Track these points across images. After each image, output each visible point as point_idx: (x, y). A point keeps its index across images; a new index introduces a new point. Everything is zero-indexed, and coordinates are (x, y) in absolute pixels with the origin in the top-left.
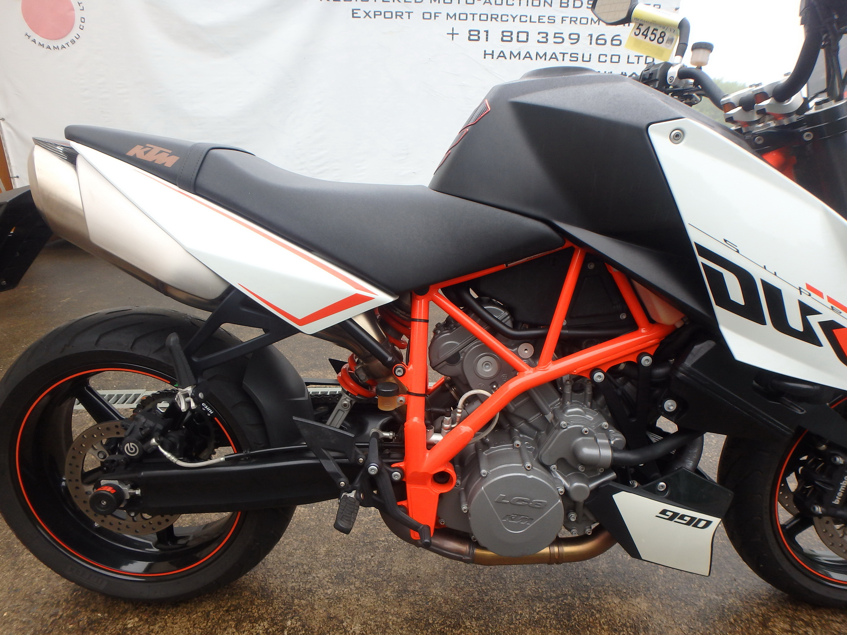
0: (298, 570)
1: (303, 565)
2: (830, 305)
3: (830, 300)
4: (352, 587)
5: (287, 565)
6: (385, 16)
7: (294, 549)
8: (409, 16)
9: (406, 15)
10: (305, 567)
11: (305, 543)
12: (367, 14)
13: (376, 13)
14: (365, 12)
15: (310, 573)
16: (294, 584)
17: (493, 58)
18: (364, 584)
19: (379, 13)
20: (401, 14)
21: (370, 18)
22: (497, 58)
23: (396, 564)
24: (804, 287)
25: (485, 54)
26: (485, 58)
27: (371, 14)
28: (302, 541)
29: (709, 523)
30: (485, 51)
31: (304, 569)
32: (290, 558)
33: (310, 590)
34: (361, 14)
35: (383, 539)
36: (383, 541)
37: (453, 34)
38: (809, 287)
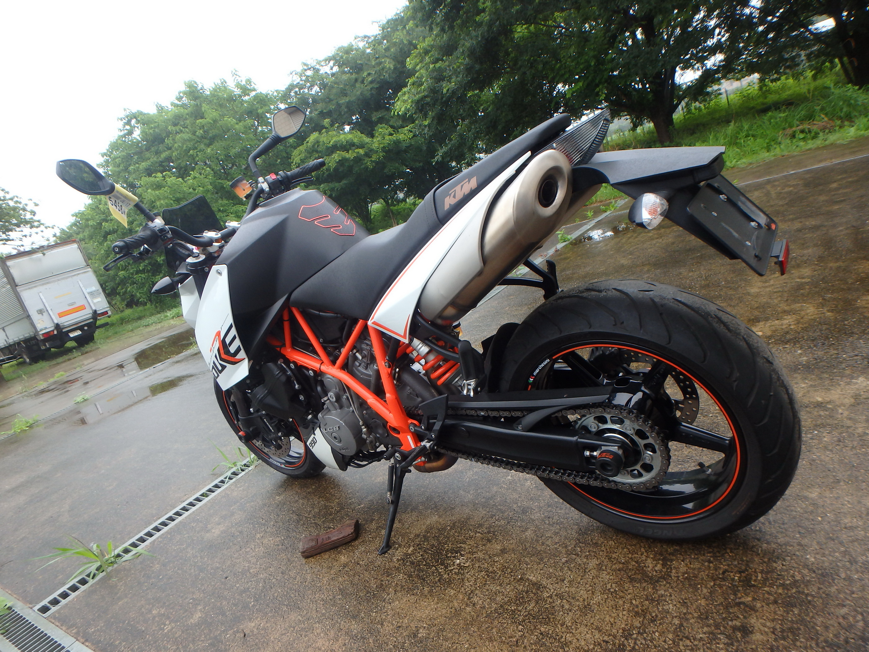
0: (554, 521)
1: (549, 524)
4: (519, 505)
5: (561, 526)
7: (552, 538)
10: (547, 522)
11: (541, 541)
15: (545, 517)
16: (560, 511)
18: (511, 505)
23: (481, 515)
28: (543, 544)
31: (549, 521)
32: (557, 531)
33: (549, 506)
35: (478, 535)
36: (479, 533)
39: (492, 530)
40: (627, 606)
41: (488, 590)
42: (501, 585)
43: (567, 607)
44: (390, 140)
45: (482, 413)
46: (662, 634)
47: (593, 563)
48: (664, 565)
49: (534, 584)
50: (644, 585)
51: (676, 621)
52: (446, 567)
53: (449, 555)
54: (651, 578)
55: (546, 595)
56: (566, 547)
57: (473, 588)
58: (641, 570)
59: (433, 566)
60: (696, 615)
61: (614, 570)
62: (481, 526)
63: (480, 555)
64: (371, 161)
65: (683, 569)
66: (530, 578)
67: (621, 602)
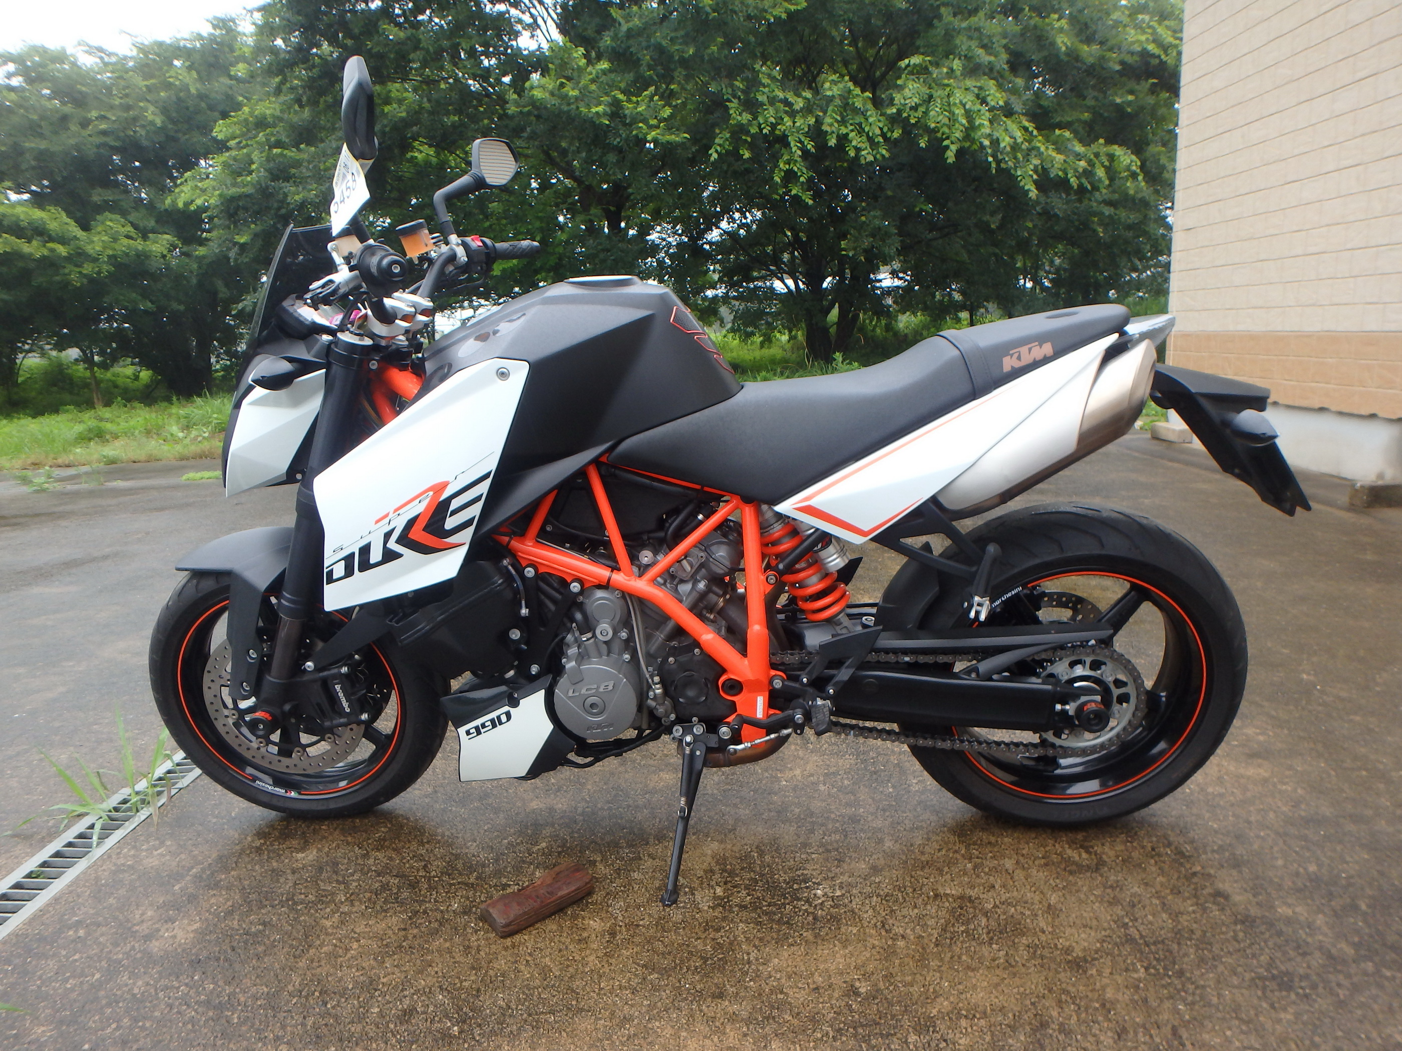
39: (830, 847)
40: (1092, 898)
41: (904, 917)
42: (915, 907)
43: (1028, 913)
44: (129, 247)
45: (907, 659)
46: (1154, 915)
47: (1009, 864)
48: (1087, 852)
49: (962, 897)
50: (1088, 874)
51: (1155, 901)
52: (807, 901)
53: (796, 886)
54: (1089, 867)
55: (990, 906)
56: (956, 852)
57: (880, 919)
58: (1069, 861)
59: (784, 904)
60: (1168, 891)
61: (1041, 866)
62: (805, 845)
63: (845, 878)
64: (80, 273)
65: (1112, 853)
66: (948, 892)
67: (1082, 896)
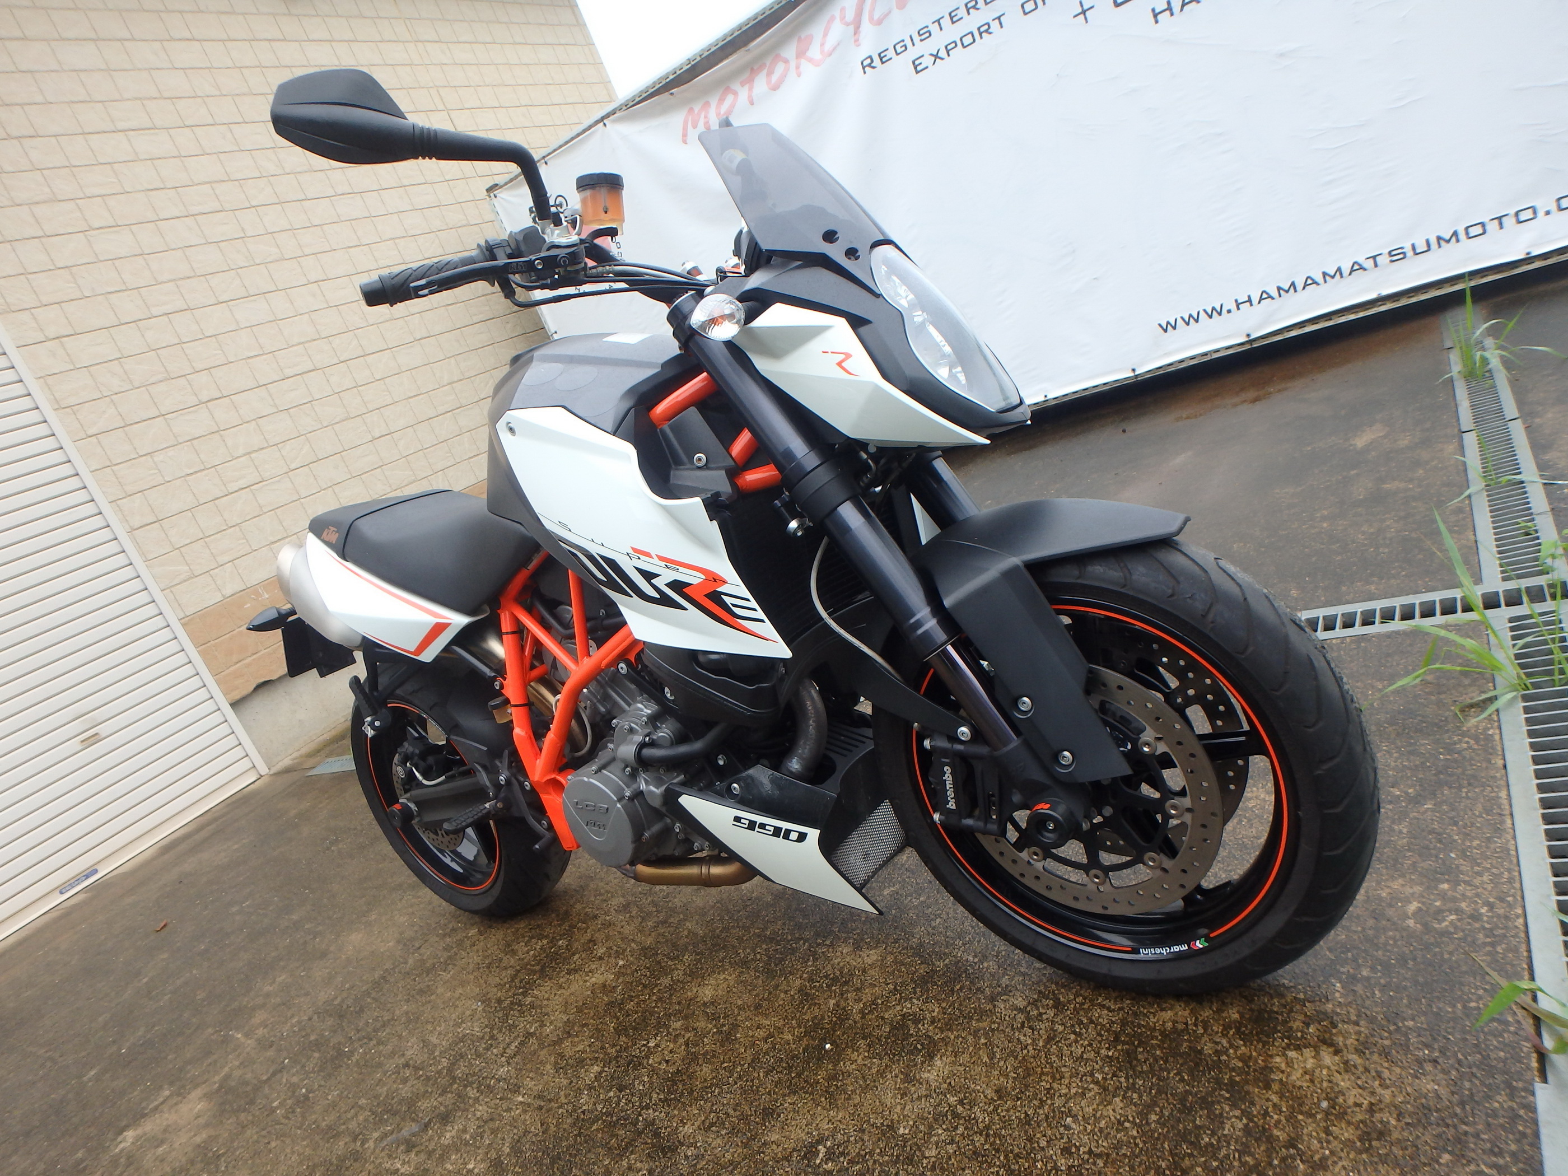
2: (663, 564)
3: (661, 558)
6: (962, 44)
8: (1001, 23)
9: (995, 25)
12: (936, 56)
13: (949, 47)
14: (931, 55)
17: (1172, 14)
19: (953, 45)
20: (986, 27)
21: (942, 59)
22: (1182, 10)
24: (631, 551)
25: (1155, 16)
26: (1157, 22)
27: (943, 53)
29: (802, 837)
30: (1153, 10)
34: (927, 61)
37: (1084, 12)
38: (635, 550)
